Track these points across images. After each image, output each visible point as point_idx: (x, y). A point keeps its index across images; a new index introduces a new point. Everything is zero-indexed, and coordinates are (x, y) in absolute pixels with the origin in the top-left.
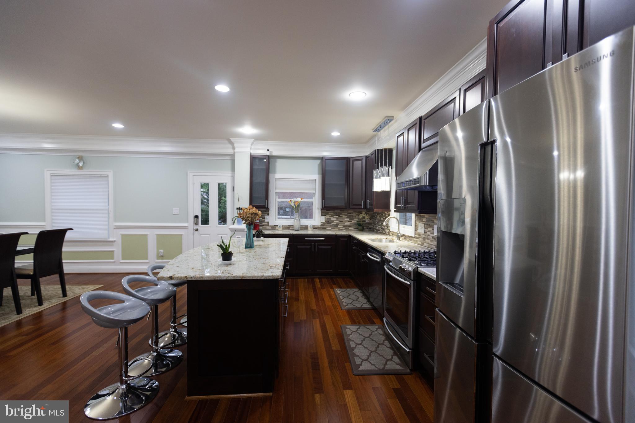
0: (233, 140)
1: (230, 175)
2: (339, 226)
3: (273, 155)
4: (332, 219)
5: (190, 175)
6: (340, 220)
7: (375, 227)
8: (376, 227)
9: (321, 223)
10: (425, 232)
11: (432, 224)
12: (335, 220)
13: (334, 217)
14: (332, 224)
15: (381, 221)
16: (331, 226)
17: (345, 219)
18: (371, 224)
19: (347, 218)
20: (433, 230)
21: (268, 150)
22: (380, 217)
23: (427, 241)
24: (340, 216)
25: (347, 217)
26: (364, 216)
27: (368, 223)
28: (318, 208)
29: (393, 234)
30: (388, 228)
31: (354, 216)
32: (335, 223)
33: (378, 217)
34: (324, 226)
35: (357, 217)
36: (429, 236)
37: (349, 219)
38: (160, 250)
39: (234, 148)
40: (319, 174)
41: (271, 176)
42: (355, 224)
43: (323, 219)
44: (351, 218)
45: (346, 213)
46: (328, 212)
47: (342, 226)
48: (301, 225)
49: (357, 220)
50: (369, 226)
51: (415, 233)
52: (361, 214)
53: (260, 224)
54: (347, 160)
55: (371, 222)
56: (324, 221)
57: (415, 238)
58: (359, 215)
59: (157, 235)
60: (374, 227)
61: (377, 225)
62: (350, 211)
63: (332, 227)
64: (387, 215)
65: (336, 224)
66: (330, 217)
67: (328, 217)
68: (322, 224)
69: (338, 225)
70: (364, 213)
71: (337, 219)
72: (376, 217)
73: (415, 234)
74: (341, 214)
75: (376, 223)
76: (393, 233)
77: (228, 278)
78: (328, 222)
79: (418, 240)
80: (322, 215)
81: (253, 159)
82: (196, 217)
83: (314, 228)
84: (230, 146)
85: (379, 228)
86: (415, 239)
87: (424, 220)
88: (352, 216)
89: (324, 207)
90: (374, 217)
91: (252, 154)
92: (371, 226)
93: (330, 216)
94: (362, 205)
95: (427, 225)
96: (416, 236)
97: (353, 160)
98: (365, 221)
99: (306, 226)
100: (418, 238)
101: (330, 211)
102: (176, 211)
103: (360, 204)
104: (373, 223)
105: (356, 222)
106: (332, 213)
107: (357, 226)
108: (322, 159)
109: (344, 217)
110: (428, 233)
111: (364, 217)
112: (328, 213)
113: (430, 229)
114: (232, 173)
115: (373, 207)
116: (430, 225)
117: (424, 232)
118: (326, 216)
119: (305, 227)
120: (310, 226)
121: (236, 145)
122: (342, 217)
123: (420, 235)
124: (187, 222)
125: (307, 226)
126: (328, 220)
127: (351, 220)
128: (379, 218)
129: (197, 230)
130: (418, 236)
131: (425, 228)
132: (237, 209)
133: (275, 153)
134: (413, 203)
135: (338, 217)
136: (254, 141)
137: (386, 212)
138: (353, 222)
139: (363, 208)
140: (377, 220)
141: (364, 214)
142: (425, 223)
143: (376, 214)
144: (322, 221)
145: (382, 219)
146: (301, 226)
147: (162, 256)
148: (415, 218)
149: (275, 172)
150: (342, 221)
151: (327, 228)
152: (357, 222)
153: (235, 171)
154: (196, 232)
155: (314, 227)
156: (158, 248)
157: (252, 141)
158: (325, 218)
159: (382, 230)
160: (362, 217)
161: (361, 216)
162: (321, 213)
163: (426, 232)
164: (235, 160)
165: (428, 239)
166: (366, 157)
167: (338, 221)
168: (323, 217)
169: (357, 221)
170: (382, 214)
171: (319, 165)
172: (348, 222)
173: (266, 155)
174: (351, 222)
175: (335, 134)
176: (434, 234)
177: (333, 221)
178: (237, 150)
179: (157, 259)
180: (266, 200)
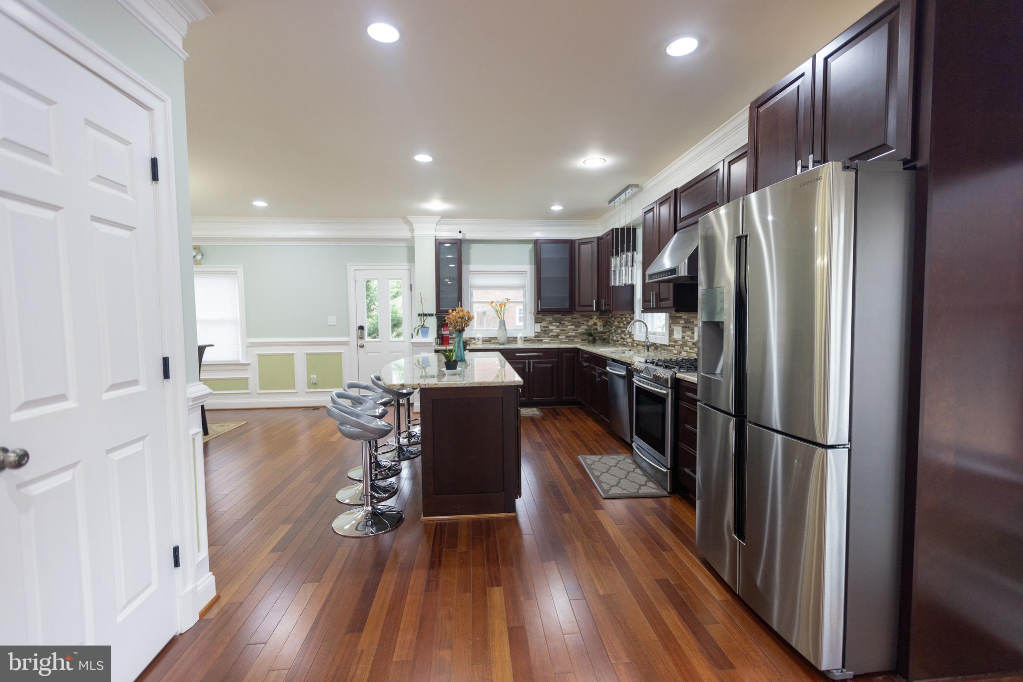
0: (411, 218)
1: (406, 267)
2: (560, 337)
3: (467, 238)
4: (550, 327)
5: (351, 268)
6: (563, 328)
7: (611, 337)
8: (613, 337)
9: (535, 333)
10: (683, 337)
11: (691, 326)
12: (554, 329)
13: (554, 324)
14: (551, 334)
15: (620, 328)
16: (549, 337)
17: (569, 327)
18: (605, 333)
19: (571, 325)
20: (693, 333)
21: (460, 232)
22: (618, 322)
23: (686, 348)
24: (562, 322)
25: (571, 324)
26: (596, 321)
27: (601, 333)
28: (530, 312)
29: (638, 345)
30: (630, 336)
31: (581, 322)
32: (555, 332)
33: (616, 323)
34: (539, 337)
35: (585, 323)
36: (688, 343)
37: (574, 327)
38: (312, 376)
39: (412, 230)
40: (530, 264)
41: (464, 267)
42: (583, 334)
43: (538, 328)
44: (578, 325)
45: (570, 319)
46: (544, 317)
47: (565, 337)
48: (508, 336)
49: (586, 327)
50: (602, 336)
51: (669, 340)
52: (591, 319)
53: (450, 337)
54: (571, 243)
55: (605, 330)
56: (539, 331)
57: (669, 346)
58: (588, 321)
59: (307, 354)
60: (609, 337)
61: (614, 334)
62: (574, 316)
63: (550, 338)
64: (629, 319)
65: (555, 334)
66: (547, 324)
67: (544, 324)
68: (536, 334)
69: (559, 335)
70: (595, 317)
71: (558, 327)
72: (612, 322)
73: (670, 341)
74: (563, 320)
75: (613, 331)
76: (638, 343)
77: (465, 385)
78: (545, 331)
79: (674, 348)
80: (536, 322)
81: (439, 244)
82: (361, 328)
83: (525, 341)
84: (406, 227)
85: (617, 337)
86: (669, 348)
87: (681, 322)
88: (579, 322)
89: (539, 310)
90: (609, 324)
91: (437, 238)
92: (605, 336)
93: (548, 322)
94: (593, 307)
95: (686, 327)
96: (671, 343)
97: (579, 243)
98: (596, 329)
99: (514, 338)
100: (673, 346)
101: (547, 316)
102: (332, 320)
103: (590, 304)
104: (609, 332)
105: (584, 330)
106: (549, 318)
107: (585, 337)
108: (536, 242)
109: (567, 323)
110: (686, 338)
111: (595, 324)
112: (544, 319)
113: (689, 333)
114: (409, 265)
115: (611, 307)
116: (688, 327)
117: (681, 338)
118: (541, 323)
119: (512, 339)
120: (521, 337)
121: (415, 226)
122: (564, 324)
123: (676, 342)
124: (348, 335)
125: (517, 338)
126: (545, 328)
127: (576, 328)
128: (618, 324)
129: (362, 346)
130: (673, 343)
131: (683, 332)
132: (419, 315)
133: (469, 236)
134: (667, 299)
135: (558, 324)
136: (440, 219)
137: (627, 316)
138: (580, 331)
139: (594, 310)
140: (614, 327)
141: (596, 319)
142: (682, 325)
143: (613, 319)
144: (536, 331)
145: (622, 325)
146: (508, 338)
147: (315, 384)
148: (669, 320)
149: (468, 263)
150: (564, 330)
151: (543, 341)
152: (586, 331)
153: (414, 263)
154: (362, 349)
155: (525, 339)
156: (309, 373)
157: (438, 220)
158: (540, 326)
159: (623, 340)
160: (593, 323)
161: (591, 323)
162: (535, 319)
163: (684, 338)
164: (414, 246)
165: (686, 346)
166: (598, 238)
167: (559, 330)
168: (539, 324)
169: (586, 330)
170: (622, 319)
171: (530, 250)
172: (573, 330)
173: (457, 238)
174: (578, 330)
175: (557, 208)
176: (694, 339)
177: (551, 331)
178: (416, 233)
179: (308, 388)
180: (460, 303)
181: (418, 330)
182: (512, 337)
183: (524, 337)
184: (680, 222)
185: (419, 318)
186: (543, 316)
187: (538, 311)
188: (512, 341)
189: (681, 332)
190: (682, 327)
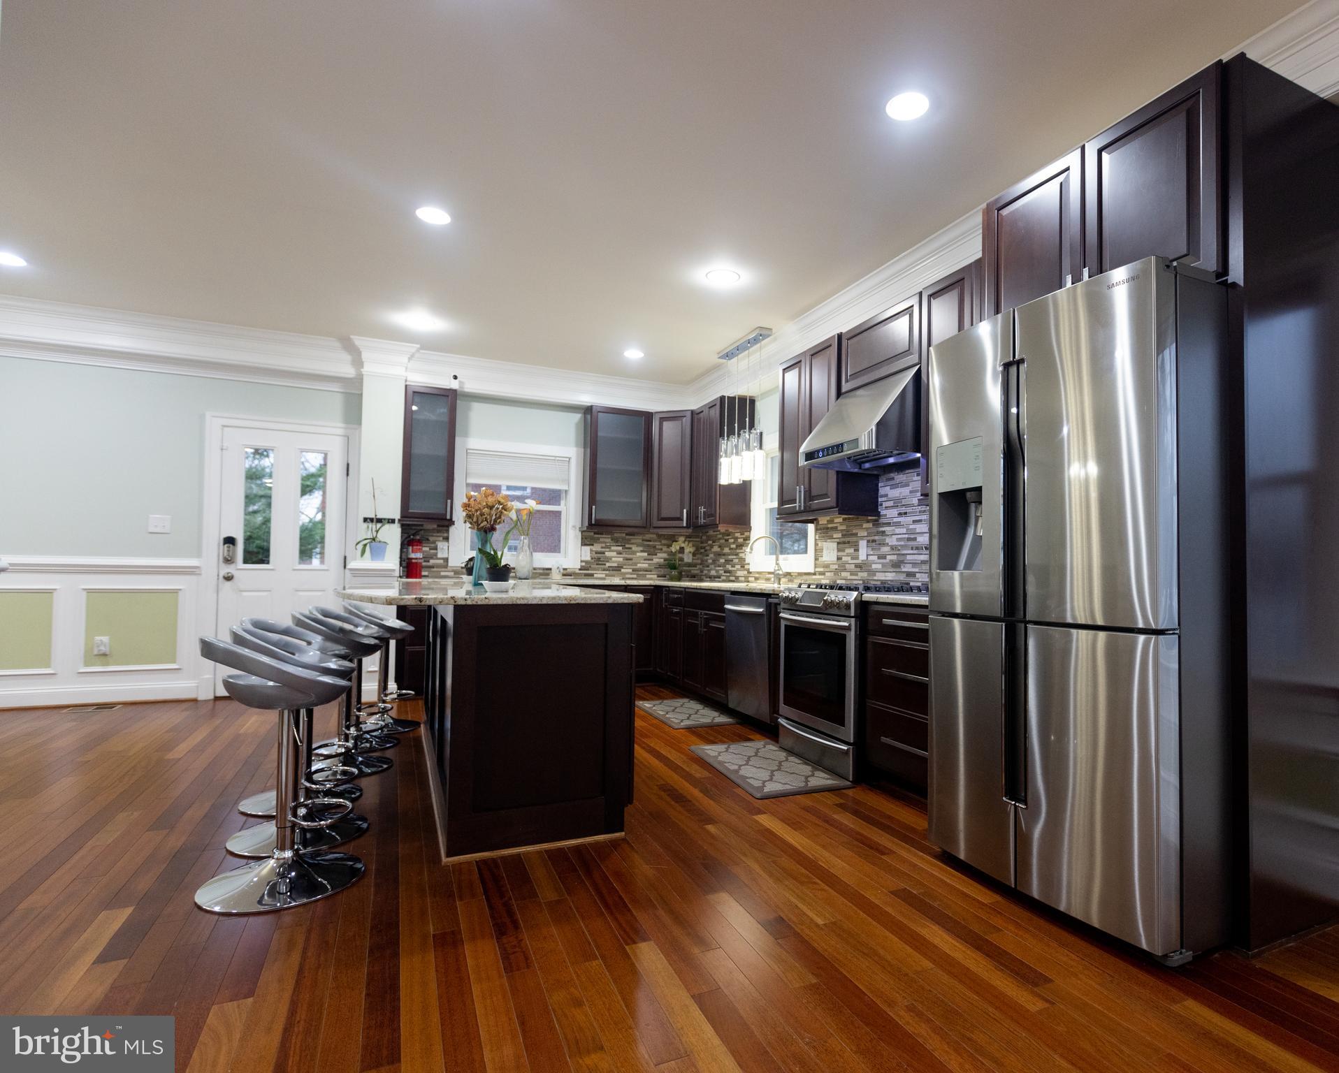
0: (358, 341)
1: (340, 431)
2: (622, 570)
3: (466, 390)
4: (606, 553)
5: (213, 424)
6: (626, 556)
7: (705, 572)
8: (709, 571)
9: (582, 561)
10: (839, 558)
11: (854, 539)
12: (614, 556)
13: (613, 548)
14: (608, 564)
15: (724, 555)
16: (604, 570)
17: (638, 554)
18: (695, 565)
19: (642, 551)
20: (857, 550)
21: (455, 377)
22: (720, 547)
23: (844, 574)
24: (627, 546)
25: (641, 549)
26: (683, 545)
27: (689, 565)
28: (574, 527)
29: (756, 579)
30: (743, 567)
31: (657, 547)
32: (614, 562)
33: (716, 549)
34: (588, 570)
35: (665, 549)
36: (847, 565)
37: (646, 554)
38: (98, 638)
39: (358, 362)
40: (577, 445)
41: (458, 441)
42: (660, 566)
43: (587, 553)
44: (652, 552)
45: (641, 541)
46: (599, 536)
47: (631, 571)
48: (535, 566)
49: (665, 555)
50: (690, 571)
51: (815, 564)
52: (676, 541)
53: (424, 564)
54: (648, 417)
55: (695, 561)
56: (588, 558)
57: (815, 574)
58: (669, 546)
59: (90, 591)
60: (702, 572)
61: (712, 566)
62: (648, 536)
63: (607, 572)
64: (740, 540)
65: (616, 565)
66: (602, 548)
67: (597, 547)
68: (584, 564)
69: (622, 567)
70: (682, 539)
71: (619, 553)
72: (708, 548)
73: (815, 567)
74: (628, 541)
75: (710, 561)
76: (757, 575)
78: (599, 560)
79: (823, 577)
80: (584, 544)
81: (415, 395)
82: (230, 541)
83: (564, 575)
84: (347, 357)
85: (717, 571)
86: (814, 577)
87: (835, 536)
88: (655, 547)
89: (593, 522)
90: (703, 551)
91: (408, 383)
92: (695, 571)
93: (604, 545)
94: (682, 520)
95: (844, 543)
96: (817, 570)
97: (661, 418)
98: (681, 560)
99: (544, 569)
100: (822, 573)
101: (602, 534)
102: (158, 521)
103: (679, 516)
104: (700, 564)
105: (662, 560)
106: (607, 539)
107: (662, 572)
108: (588, 410)
109: (634, 548)
110: (844, 559)
111: (682, 550)
112: (598, 539)
113: (851, 551)
114: (345, 428)
115: (716, 519)
116: (849, 542)
117: (836, 559)
118: (593, 545)
119: (541, 571)
120: (558, 568)
121: (365, 356)
122: (630, 548)
123: (827, 566)
124: (199, 555)
125: (550, 569)
126: (599, 555)
127: (650, 557)
128: (719, 549)
129: (229, 578)
130: (822, 570)
131: (839, 550)
132: (365, 520)
133: (470, 386)
134: (825, 496)
135: (620, 548)
136: (418, 350)
137: (738, 535)
138: (656, 560)
139: (685, 525)
140: (712, 555)
141: (684, 542)
142: (838, 540)
143: (710, 542)
144: (583, 559)
145: (726, 550)
146: (535, 569)
147: (105, 655)
148: (816, 534)
149: (466, 435)
150: (631, 559)
151: (595, 575)
152: (667, 562)
153: (360, 424)
154: (228, 584)
155: (565, 572)
156: (90, 631)
157: (413, 350)
158: (591, 551)
159: (728, 574)
160: (678, 548)
161: (675, 547)
162: (582, 539)
163: (841, 559)
164: (362, 394)
165: (845, 570)
166: (692, 412)
167: (621, 559)
168: (588, 548)
169: (665, 560)
170: (727, 540)
171: (577, 424)
172: (645, 560)
173: (448, 388)
174: (652, 560)
175: (633, 354)
176: (857, 558)
177: (609, 559)
178: (367, 369)
179: (86, 664)
180: (449, 501)
181: (365, 545)
182: (540, 569)
183: (564, 569)
184: (847, 381)
185: (365, 525)
186: (595, 533)
187: (590, 524)
188: (541, 574)
189: (836, 551)
190: (838, 543)
